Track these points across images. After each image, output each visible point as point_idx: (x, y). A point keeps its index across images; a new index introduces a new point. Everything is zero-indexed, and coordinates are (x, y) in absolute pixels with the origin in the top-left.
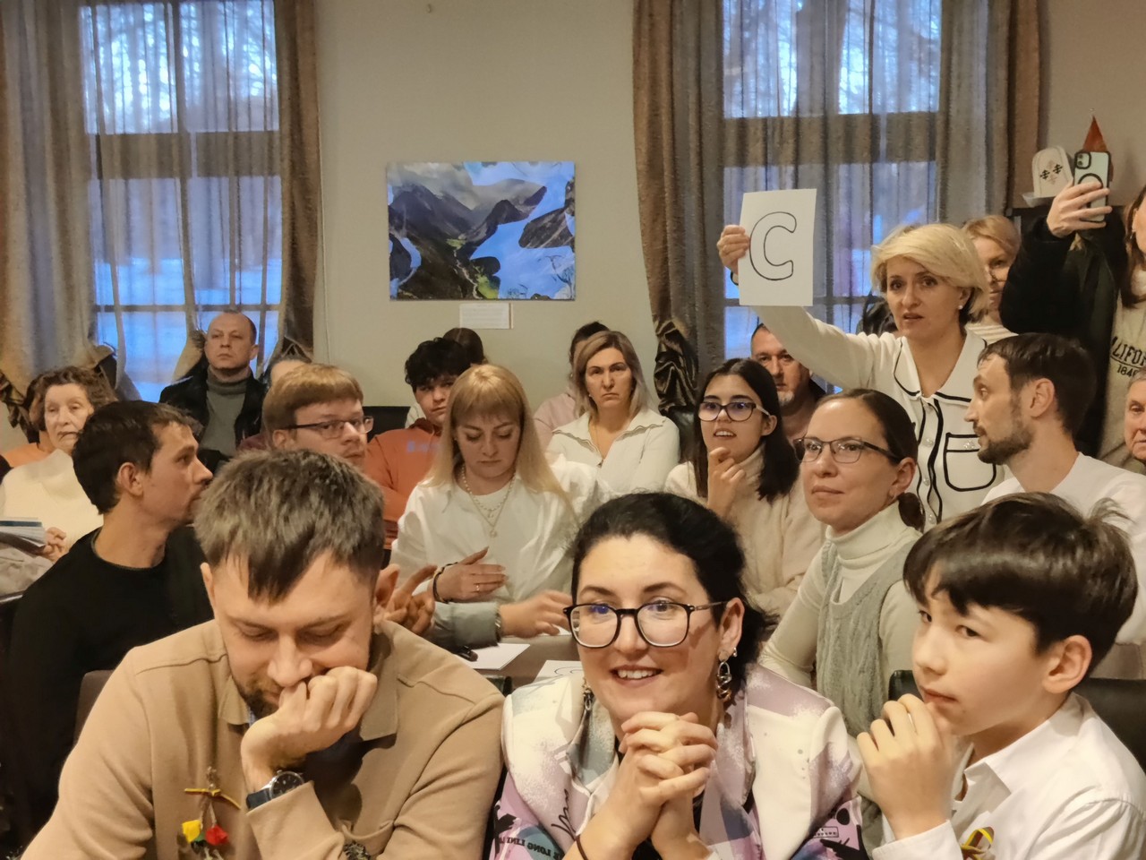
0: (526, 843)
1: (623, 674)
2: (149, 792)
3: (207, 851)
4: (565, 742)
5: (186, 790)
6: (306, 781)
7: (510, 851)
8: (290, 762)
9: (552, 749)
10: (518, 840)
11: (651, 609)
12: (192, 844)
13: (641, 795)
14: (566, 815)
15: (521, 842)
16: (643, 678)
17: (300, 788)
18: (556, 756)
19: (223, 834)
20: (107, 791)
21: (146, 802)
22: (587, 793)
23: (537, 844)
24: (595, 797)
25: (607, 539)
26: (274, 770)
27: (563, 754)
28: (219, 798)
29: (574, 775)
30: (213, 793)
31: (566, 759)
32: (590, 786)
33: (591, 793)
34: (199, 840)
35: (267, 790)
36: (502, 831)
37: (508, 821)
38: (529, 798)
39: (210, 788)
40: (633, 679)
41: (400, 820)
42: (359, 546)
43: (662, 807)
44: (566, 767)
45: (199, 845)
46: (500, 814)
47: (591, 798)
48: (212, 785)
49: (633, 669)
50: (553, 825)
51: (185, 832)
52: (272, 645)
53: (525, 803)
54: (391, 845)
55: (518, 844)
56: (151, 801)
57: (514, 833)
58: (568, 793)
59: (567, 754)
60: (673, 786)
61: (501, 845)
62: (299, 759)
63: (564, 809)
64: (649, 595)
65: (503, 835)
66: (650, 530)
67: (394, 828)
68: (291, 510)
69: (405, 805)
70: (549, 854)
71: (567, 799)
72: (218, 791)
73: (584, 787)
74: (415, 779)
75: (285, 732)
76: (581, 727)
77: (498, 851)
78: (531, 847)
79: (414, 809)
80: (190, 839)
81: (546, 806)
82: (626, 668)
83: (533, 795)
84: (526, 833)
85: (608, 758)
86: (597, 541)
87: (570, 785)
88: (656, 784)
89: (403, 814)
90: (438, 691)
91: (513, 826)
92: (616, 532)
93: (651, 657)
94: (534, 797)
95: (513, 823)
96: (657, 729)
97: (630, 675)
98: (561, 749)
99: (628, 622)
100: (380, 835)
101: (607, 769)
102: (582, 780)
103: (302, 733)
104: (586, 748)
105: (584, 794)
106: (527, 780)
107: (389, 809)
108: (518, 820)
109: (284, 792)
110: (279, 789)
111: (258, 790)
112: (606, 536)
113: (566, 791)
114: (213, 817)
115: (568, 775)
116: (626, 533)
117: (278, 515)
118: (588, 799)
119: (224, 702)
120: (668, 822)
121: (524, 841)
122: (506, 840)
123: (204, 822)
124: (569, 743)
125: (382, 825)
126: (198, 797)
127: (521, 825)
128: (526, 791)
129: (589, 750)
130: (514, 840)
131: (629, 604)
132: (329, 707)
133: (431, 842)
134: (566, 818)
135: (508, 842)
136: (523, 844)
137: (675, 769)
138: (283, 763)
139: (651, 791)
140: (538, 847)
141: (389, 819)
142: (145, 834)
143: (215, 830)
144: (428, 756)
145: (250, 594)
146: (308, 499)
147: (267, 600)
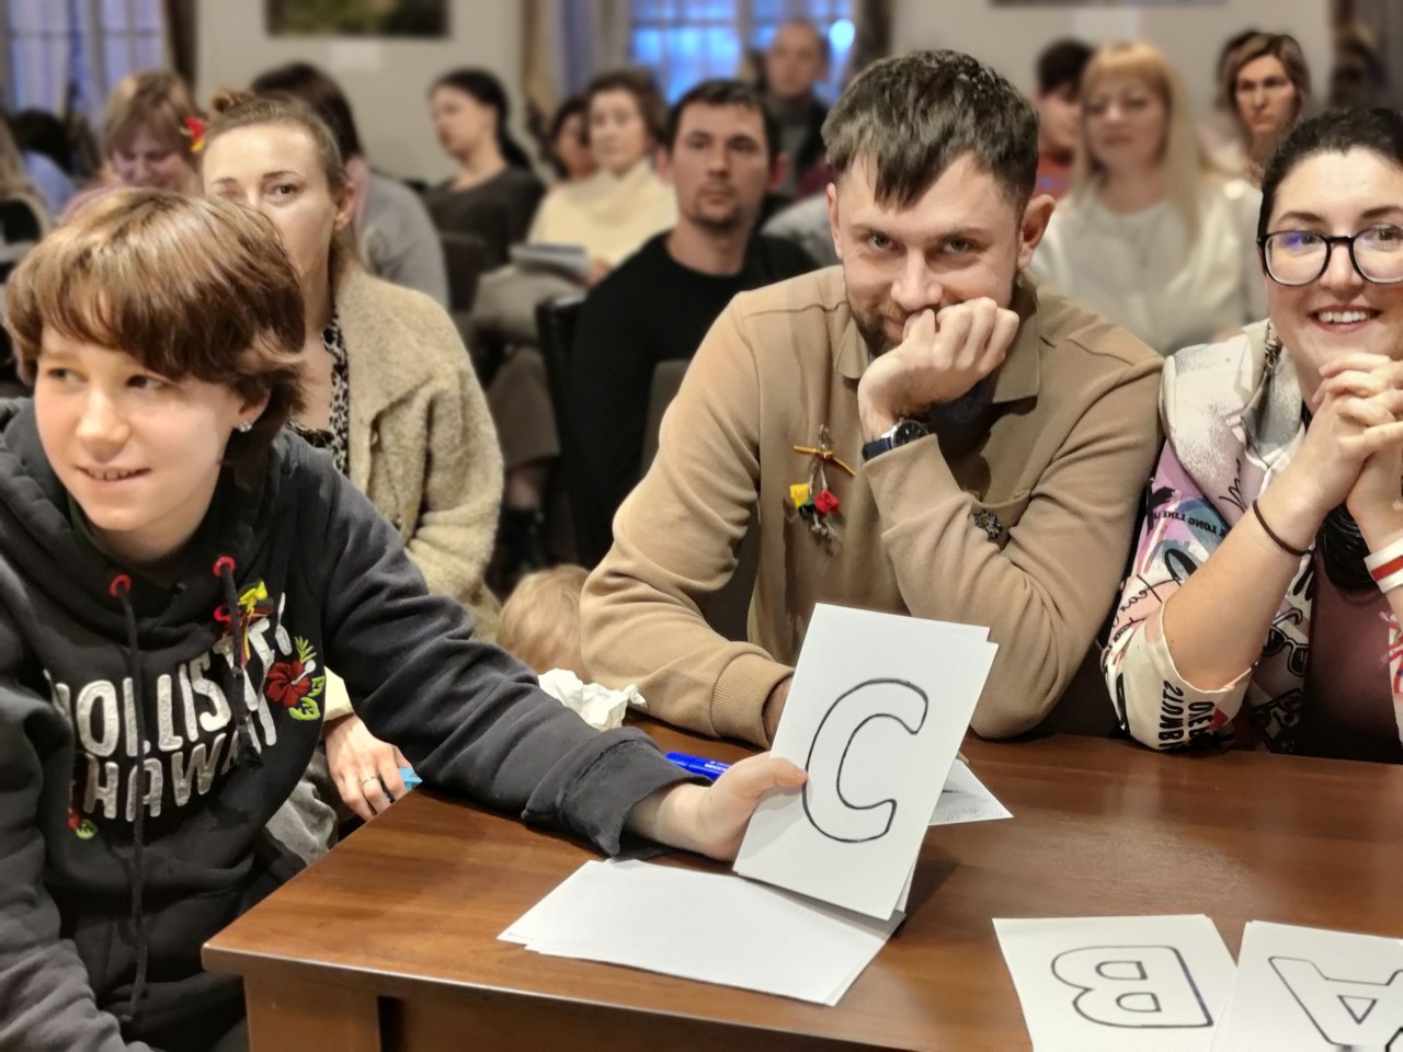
0: (1187, 518)
1: (1328, 317)
2: (756, 449)
3: (816, 518)
4: (1240, 405)
5: (796, 447)
6: (930, 433)
7: (1166, 527)
8: (915, 409)
9: (1222, 413)
10: (1177, 514)
11: (1368, 238)
12: (800, 509)
13: (1341, 447)
14: (1236, 488)
15: (1180, 516)
16: (1354, 322)
17: (924, 439)
18: (1227, 421)
19: (834, 500)
20: (711, 442)
21: (753, 458)
22: (1264, 467)
23: (1200, 519)
24: (1274, 472)
25: (1317, 155)
26: (896, 417)
27: (1237, 419)
28: (830, 462)
29: (1249, 444)
30: (825, 455)
31: (1240, 424)
32: (1268, 458)
33: (1269, 467)
34: (809, 504)
35: (889, 439)
36: (1156, 505)
37: (1165, 495)
38: (1193, 467)
39: (822, 450)
40: (1342, 323)
41: (1040, 489)
42: (1007, 155)
43: (1366, 461)
44: (1240, 434)
45: (809, 510)
46: (1155, 487)
47: (1268, 473)
48: (824, 446)
49: (1342, 310)
50: (1221, 498)
51: (792, 495)
52: (898, 261)
53: (1186, 473)
54: (1028, 516)
55: (1177, 518)
56: (758, 460)
57: (1172, 507)
58: (1240, 464)
59: (1242, 418)
60: (1383, 434)
61: (1155, 521)
62: (923, 407)
63: (1236, 480)
64: (1368, 222)
65: (1159, 509)
66: (1373, 143)
67: (1031, 498)
68: (930, 104)
69: (1045, 474)
70: (1214, 531)
71: (1239, 470)
72: (830, 453)
73: (1260, 458)
74: (1059, 445)
75: (912, 366)
76: (1260, 390)
77: (1151, 527)
78: (1192, 522)
79: (1056, 478)
80: (798, 504)
81: (1213, 476)
82: (1333, 309)
83: (1199, 462)
84: (1188, 506)
85: (1292, 427)
86: (1303, 158)
87: (1244, 456)
88: (1361, 432)
89: (1044, 482)
90: (1088, 351)
91: (1172, 500)
92: (1327, 146)
93: (1366, 297)
94: (1199, 466)
95: (1171, 496)
96: (1366, 370)
97: (1337, 317)
98: (1234, 413)
99: (1340, 253)
100: (1017, 504)
101: (1290, 438)
102: (1258, 452)
103: (930, 369)
104: (1265, 415)
105: (1260, 468)
106: (1190, 446)
107: (1027, 477)
108: (1177, 492)
109: (907, 442)
110: (901, 438)
111: (877, 438)
112: (1316, 149)
113: (1238, 461)
114: (824, 482)
115: (1242, 444)
116: (1343, 146)
117: (915, 109)
118: (1264, 472)
119: (841, 355)
120: (1371, 480)
121: (1183, 516)
122: (1162, 514)
123: (814, 487)
124: (1246, 406)
125: (1017, 494)
126: (808, 459)
127: (1182, 498)
128: (1188, 459)
129: (1268, 418)
130: (1171, 515)
131: (1342, 231)
132: (962, 340)
133: (1076, 513)
134: (1237, 490)
135: (1165, 516)
136: (1183, 519)
137: (1386, 415)
138: (906, 410)
139: (1353, 441)
140: (1202, 523)
141: (1026, 488)
142: (749, 494)
143: (826, 496)
144: (1074, 420)
145: (877, 197)
146: (951, 93)
147: (895, 204)
